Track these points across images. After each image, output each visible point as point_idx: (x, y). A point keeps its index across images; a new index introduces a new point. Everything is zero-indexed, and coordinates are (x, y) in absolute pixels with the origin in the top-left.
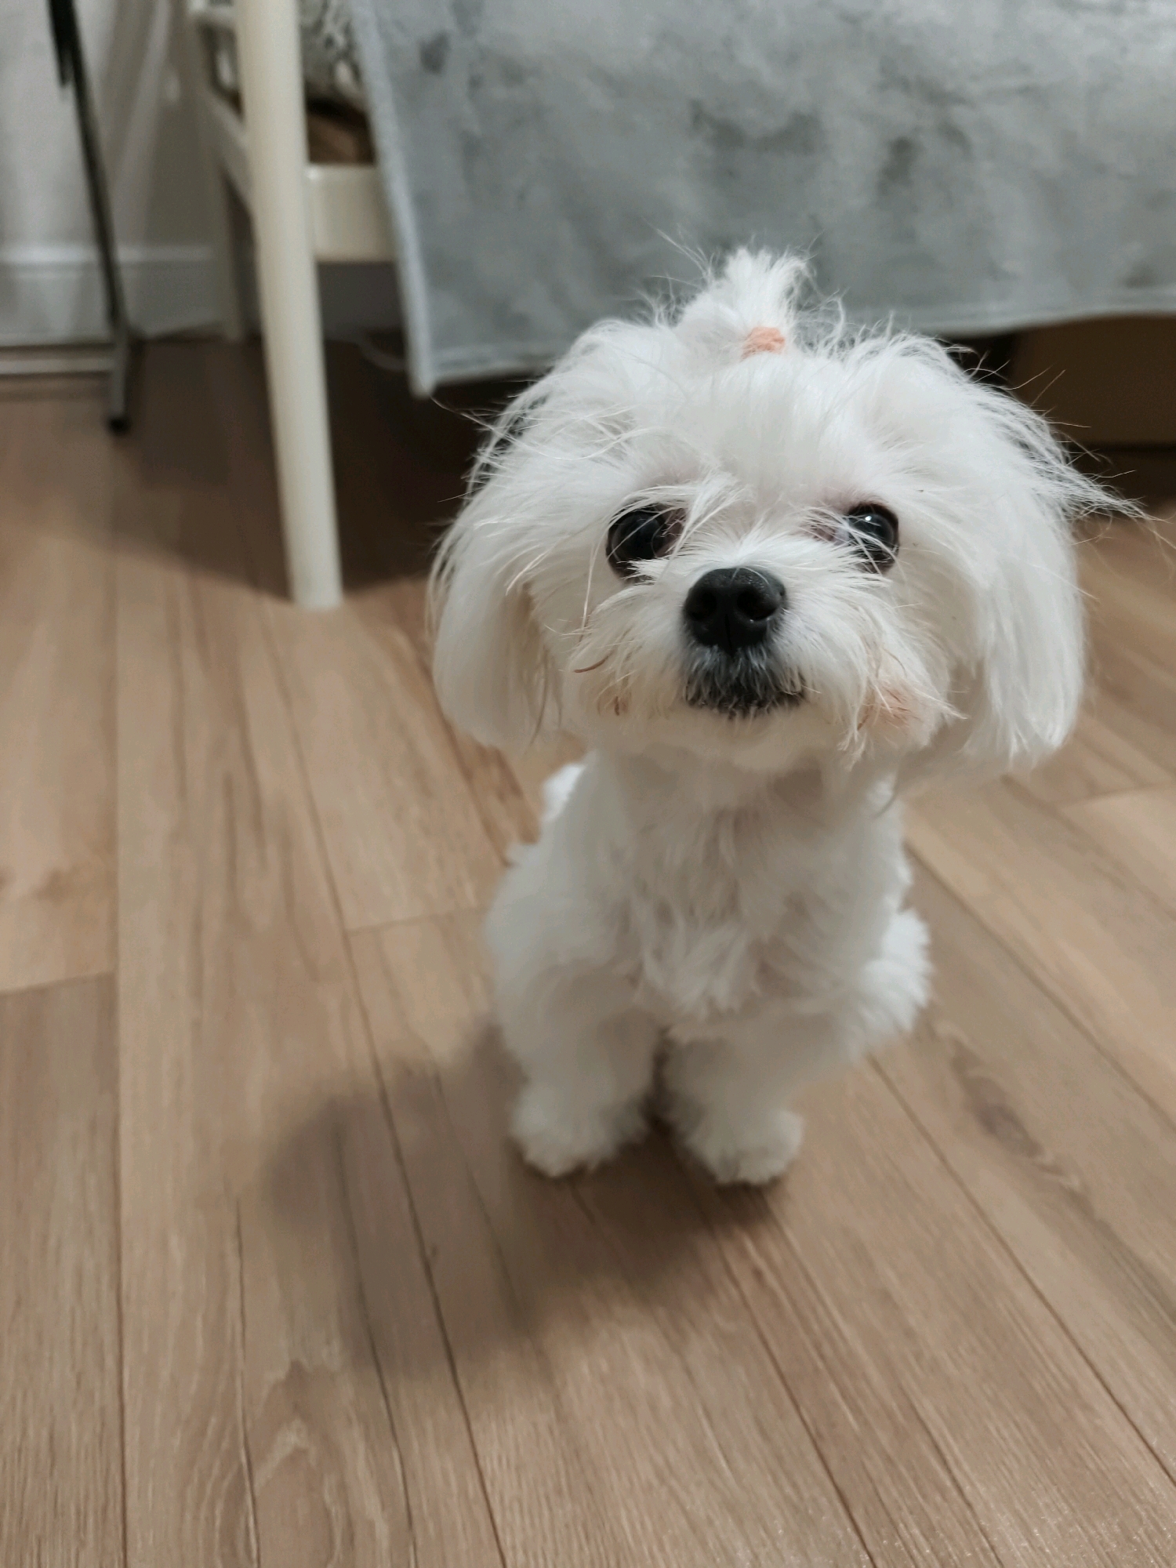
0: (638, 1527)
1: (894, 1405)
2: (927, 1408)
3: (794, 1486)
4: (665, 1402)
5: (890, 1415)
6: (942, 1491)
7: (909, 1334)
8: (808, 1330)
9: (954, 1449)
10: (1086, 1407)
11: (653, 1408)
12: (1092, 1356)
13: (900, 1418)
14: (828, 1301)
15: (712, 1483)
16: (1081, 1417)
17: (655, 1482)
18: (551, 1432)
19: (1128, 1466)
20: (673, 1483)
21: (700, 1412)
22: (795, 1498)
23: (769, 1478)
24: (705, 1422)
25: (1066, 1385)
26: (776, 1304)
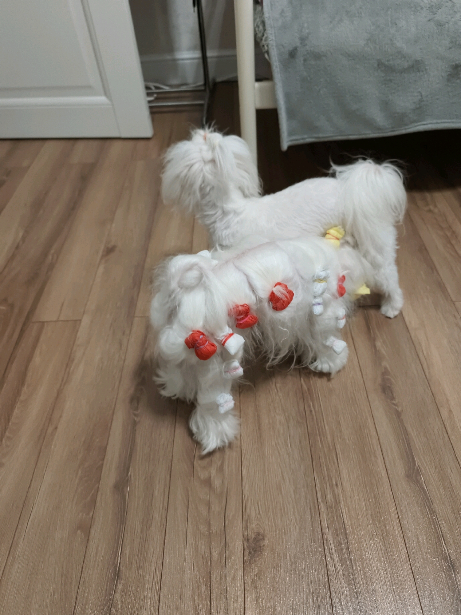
0: (269, 452)
1: (331, 444)
2: (338, 447)
3: (303, 453)
4: (282, 431)
5: (329, 446)
6: (334, 463)
7: (341, 431)
8: (318, 425)
9: (340, 456)
10: (375, 456)
11: (279, 432)
12: (383, 447)
13: (331, 447)
14: (325, 420)
15: (286, 449)
16: (373, 458)
17: (274, 445)
18: (257, 432)
19: (379, 470)
20: (278, 446)
21: (288, 435)
22: (302, 455)
23: (298, 451)
24: (288, 438)
25: (373, 451)
26: (313, 418)
